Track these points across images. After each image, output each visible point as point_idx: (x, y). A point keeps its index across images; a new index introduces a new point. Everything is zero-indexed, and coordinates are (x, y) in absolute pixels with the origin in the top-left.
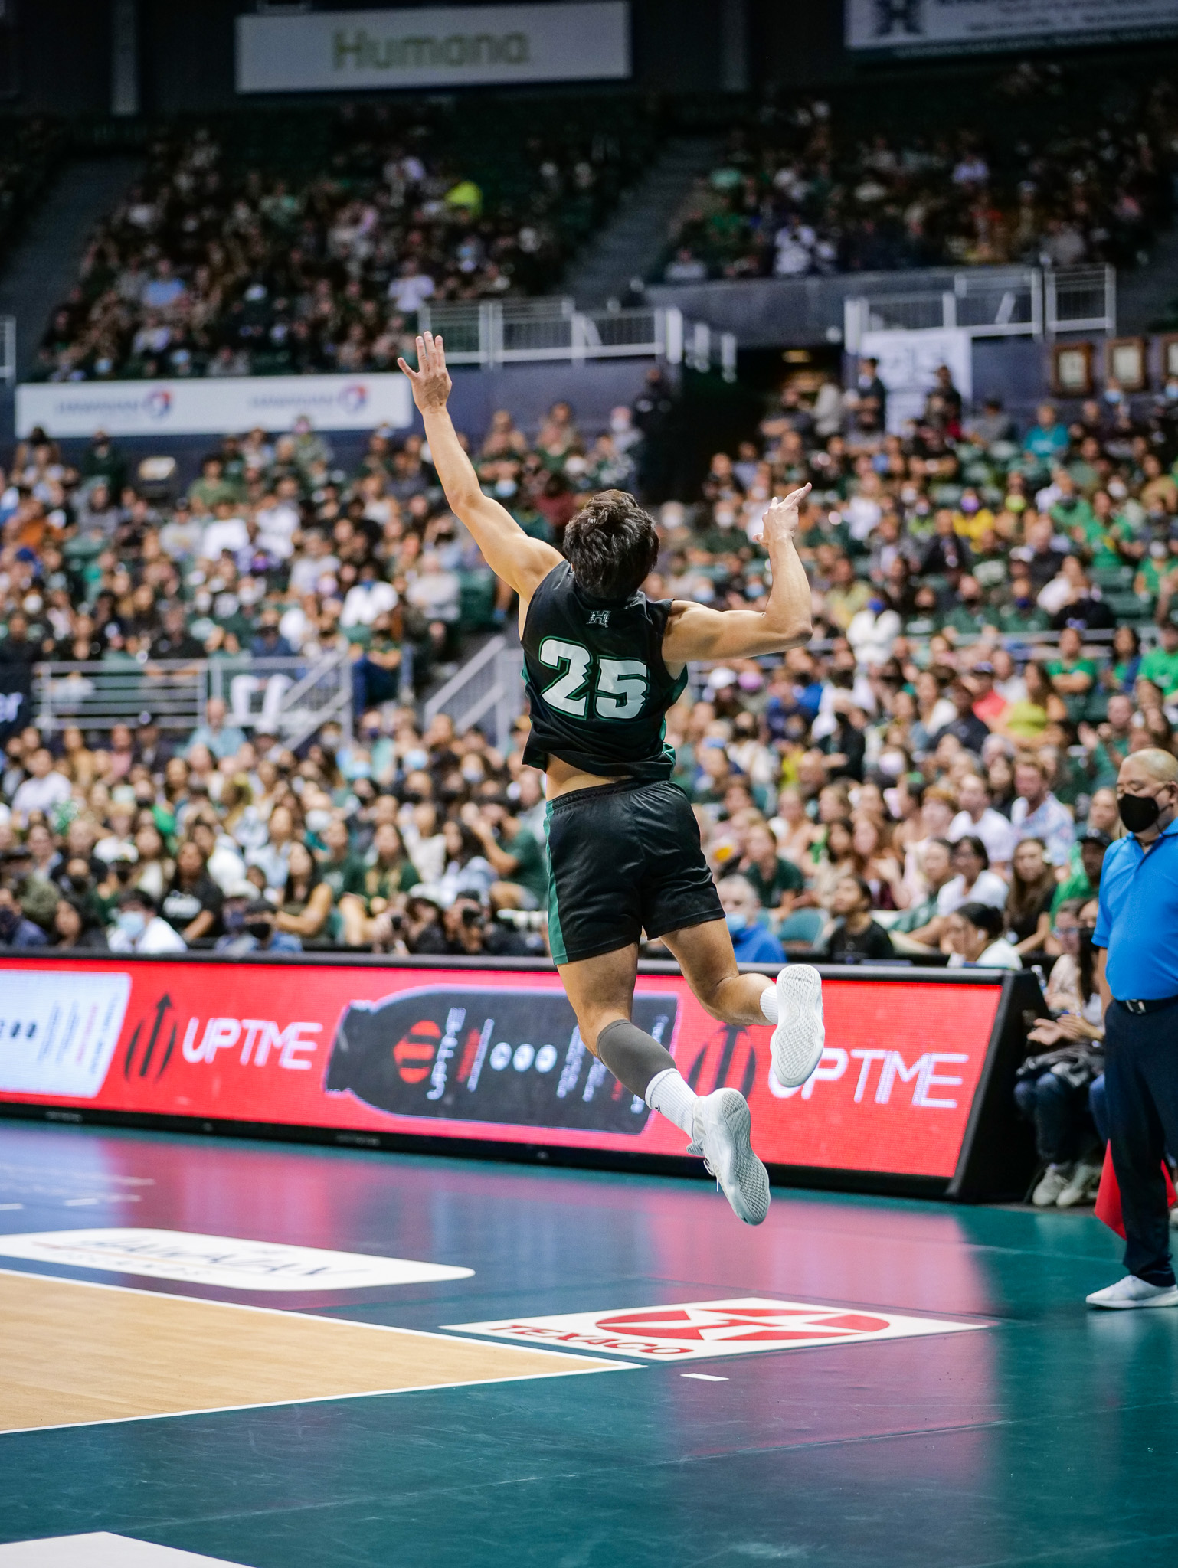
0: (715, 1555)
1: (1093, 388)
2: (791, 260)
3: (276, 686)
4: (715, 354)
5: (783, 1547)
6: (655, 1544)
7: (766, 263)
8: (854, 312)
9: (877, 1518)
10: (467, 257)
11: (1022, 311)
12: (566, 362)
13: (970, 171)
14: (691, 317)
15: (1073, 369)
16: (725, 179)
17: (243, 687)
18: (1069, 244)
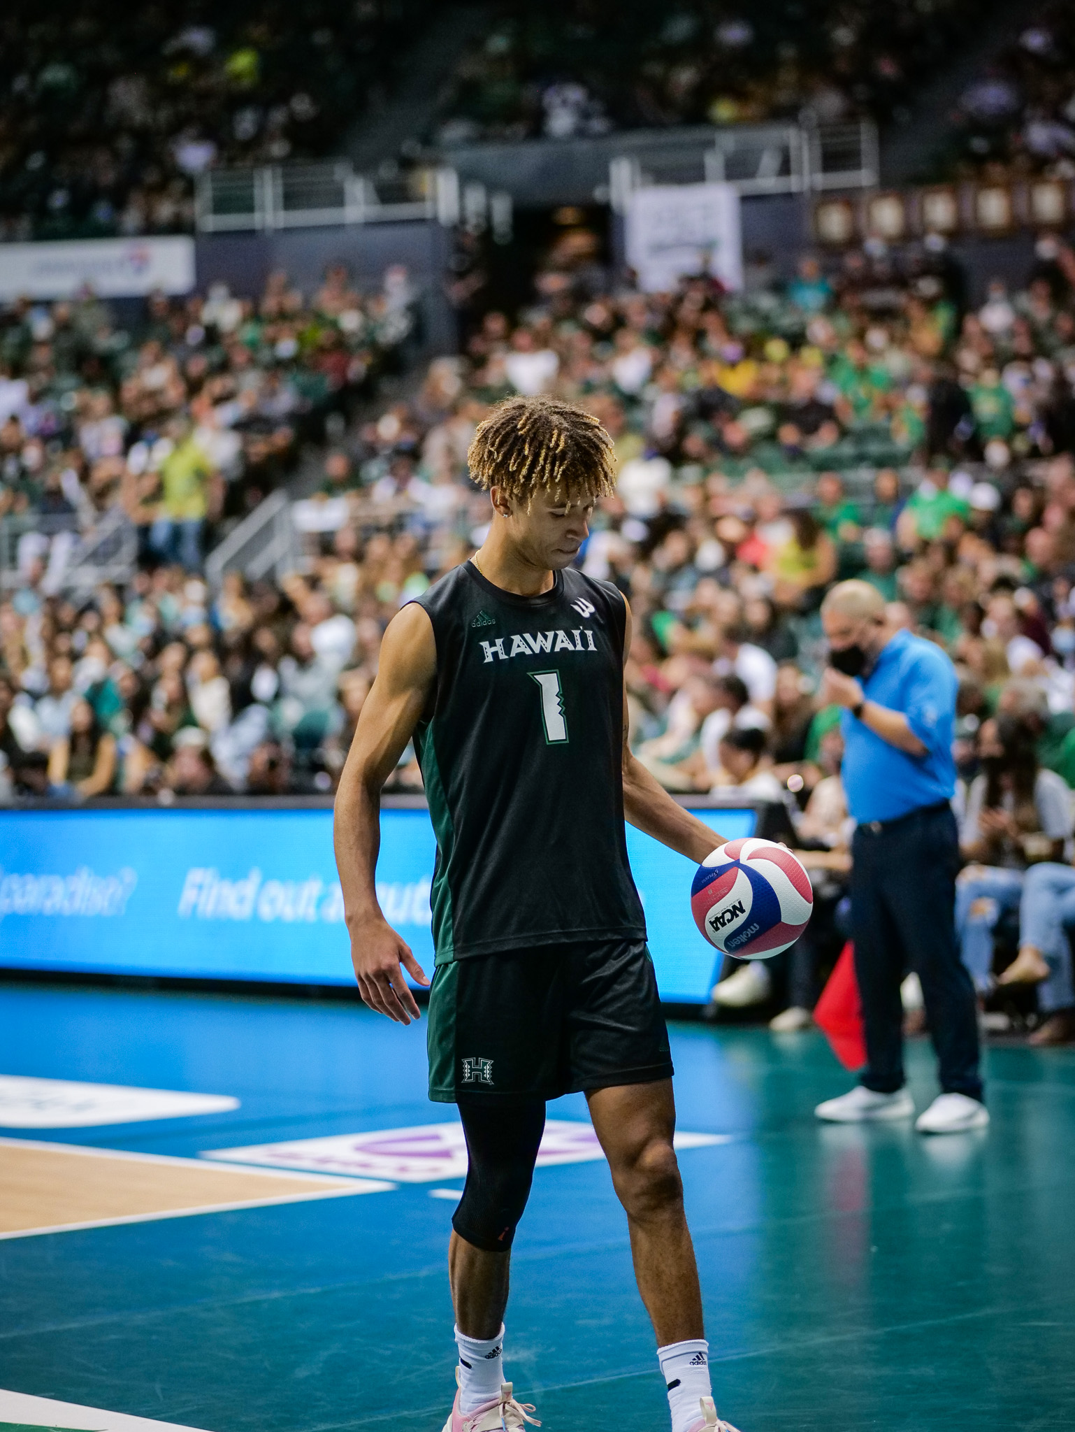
0: (446, 1361)
1: (855, 241)
2: (561, 122)
3: (62, 546)
4: (488, 216)
5: (513, 1351)
6: (388, 1353)
7: (536, 126)
8: (622, 172)
9: (606, 1321)
10: (246, 123)
11: (785, 169)
12: (339, 227)
13: (734, 34)
14: (467, 178)
15: (835, 223)
16: (499, 44)
17: (30, 547)
18: (830, 103)
